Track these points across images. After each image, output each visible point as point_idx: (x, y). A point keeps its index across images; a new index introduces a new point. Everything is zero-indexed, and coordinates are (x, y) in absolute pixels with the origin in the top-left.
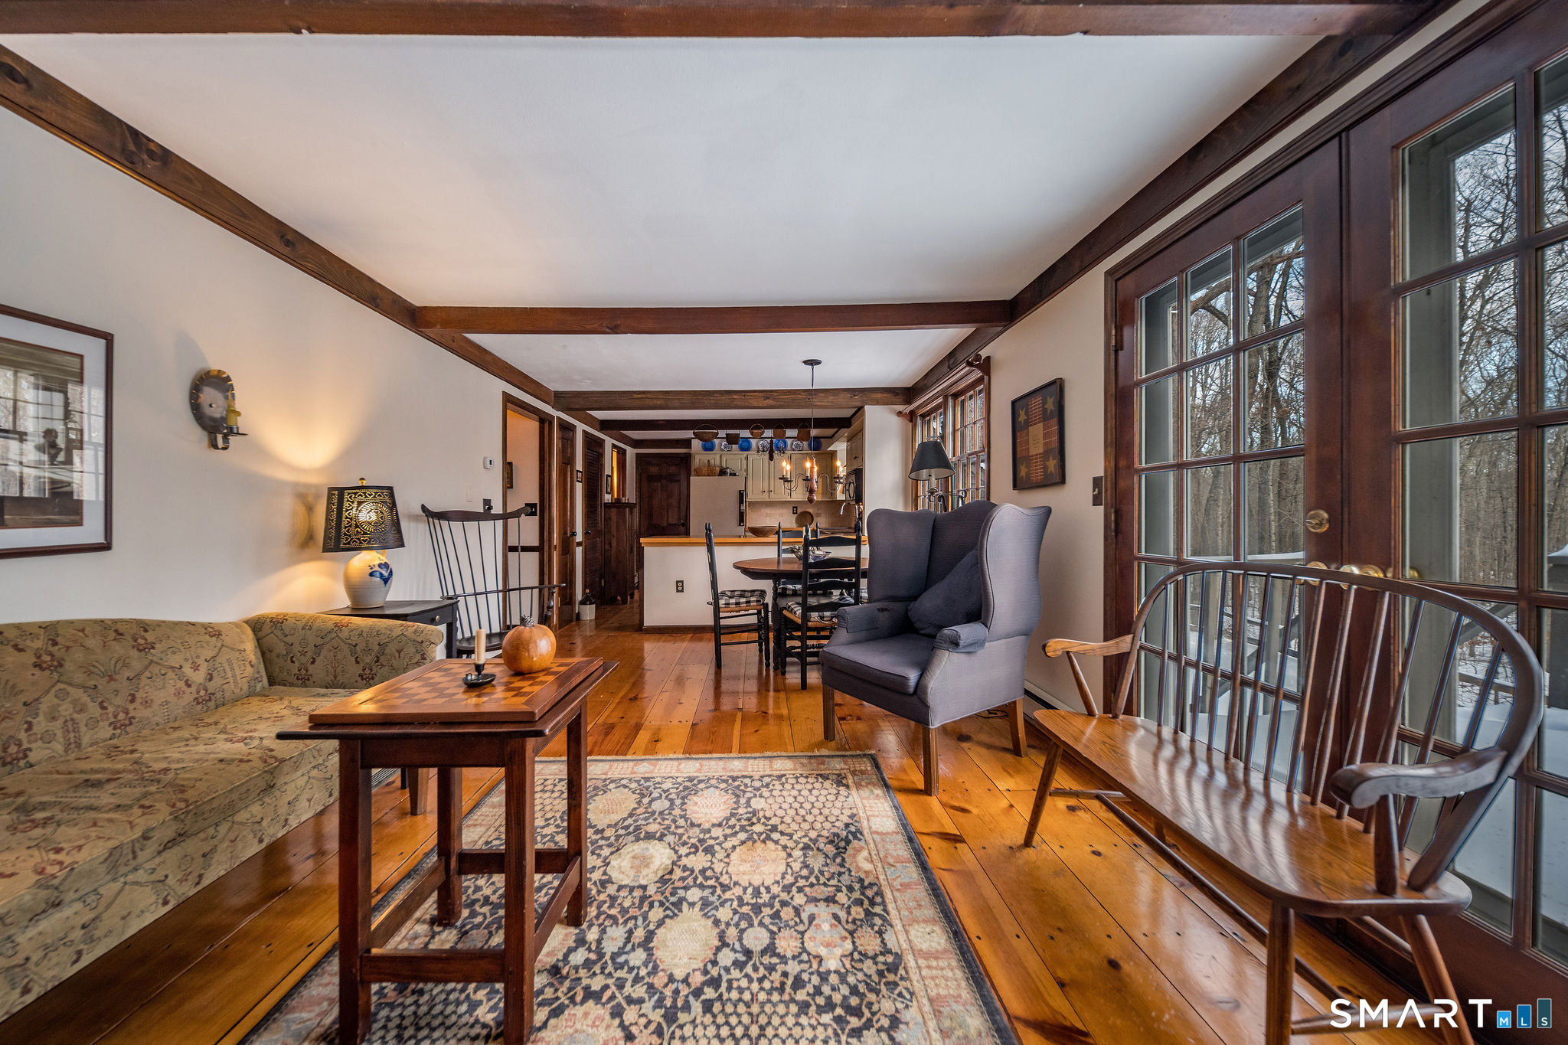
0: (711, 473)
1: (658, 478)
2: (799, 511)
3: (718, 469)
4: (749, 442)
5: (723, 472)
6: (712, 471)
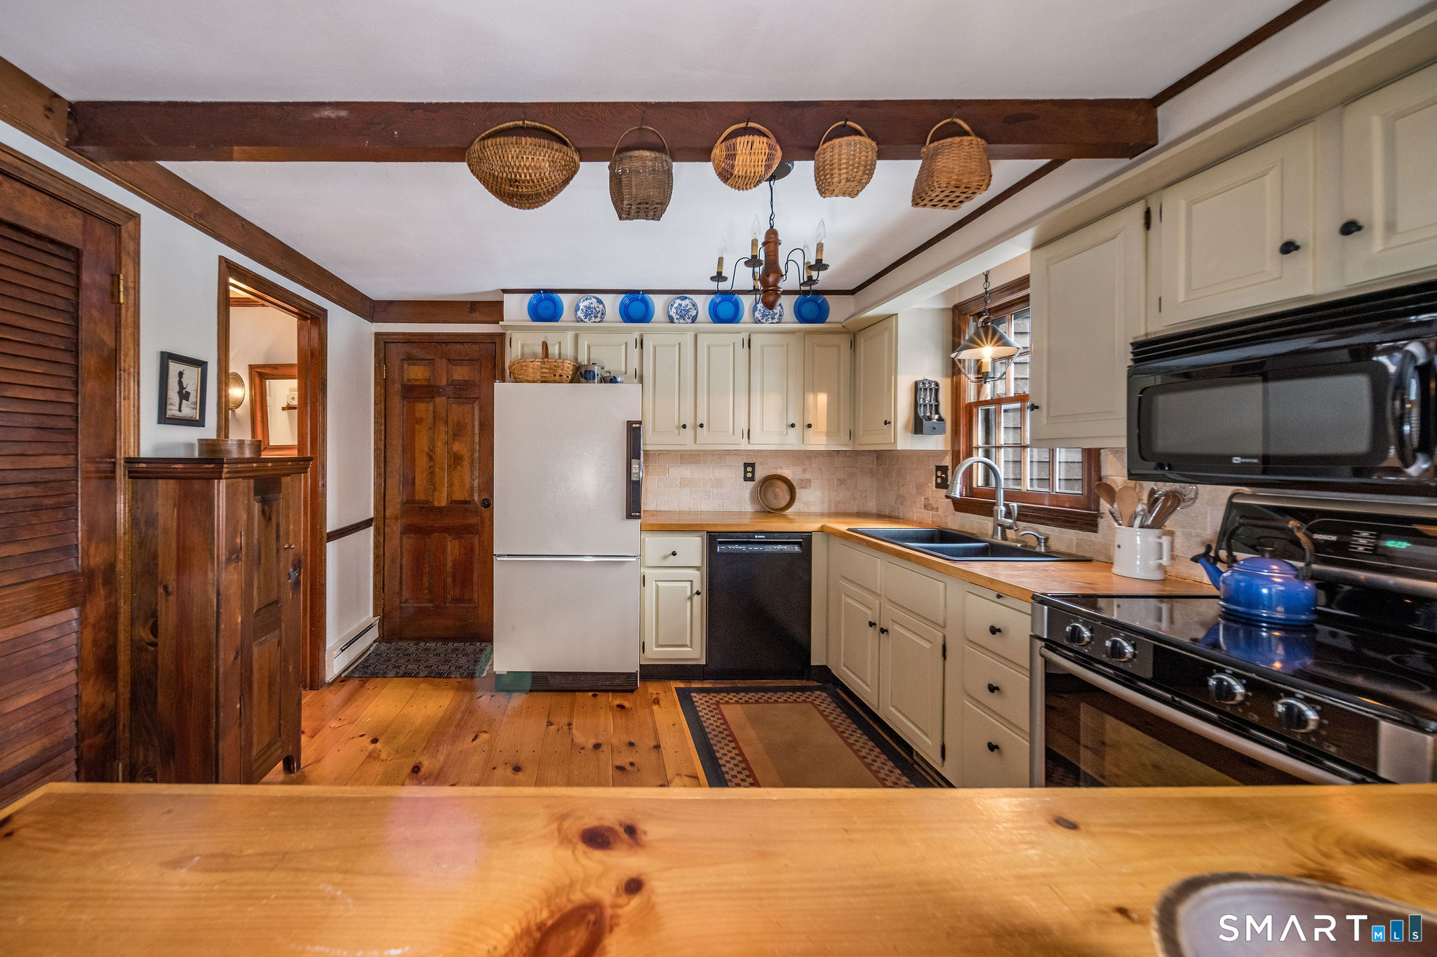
0: (550, 375)
1: (426, 392)
2: (760, 473)
3: (568, 368)
4: (646, 303)
5: (582, 374)
6: (553, 370)
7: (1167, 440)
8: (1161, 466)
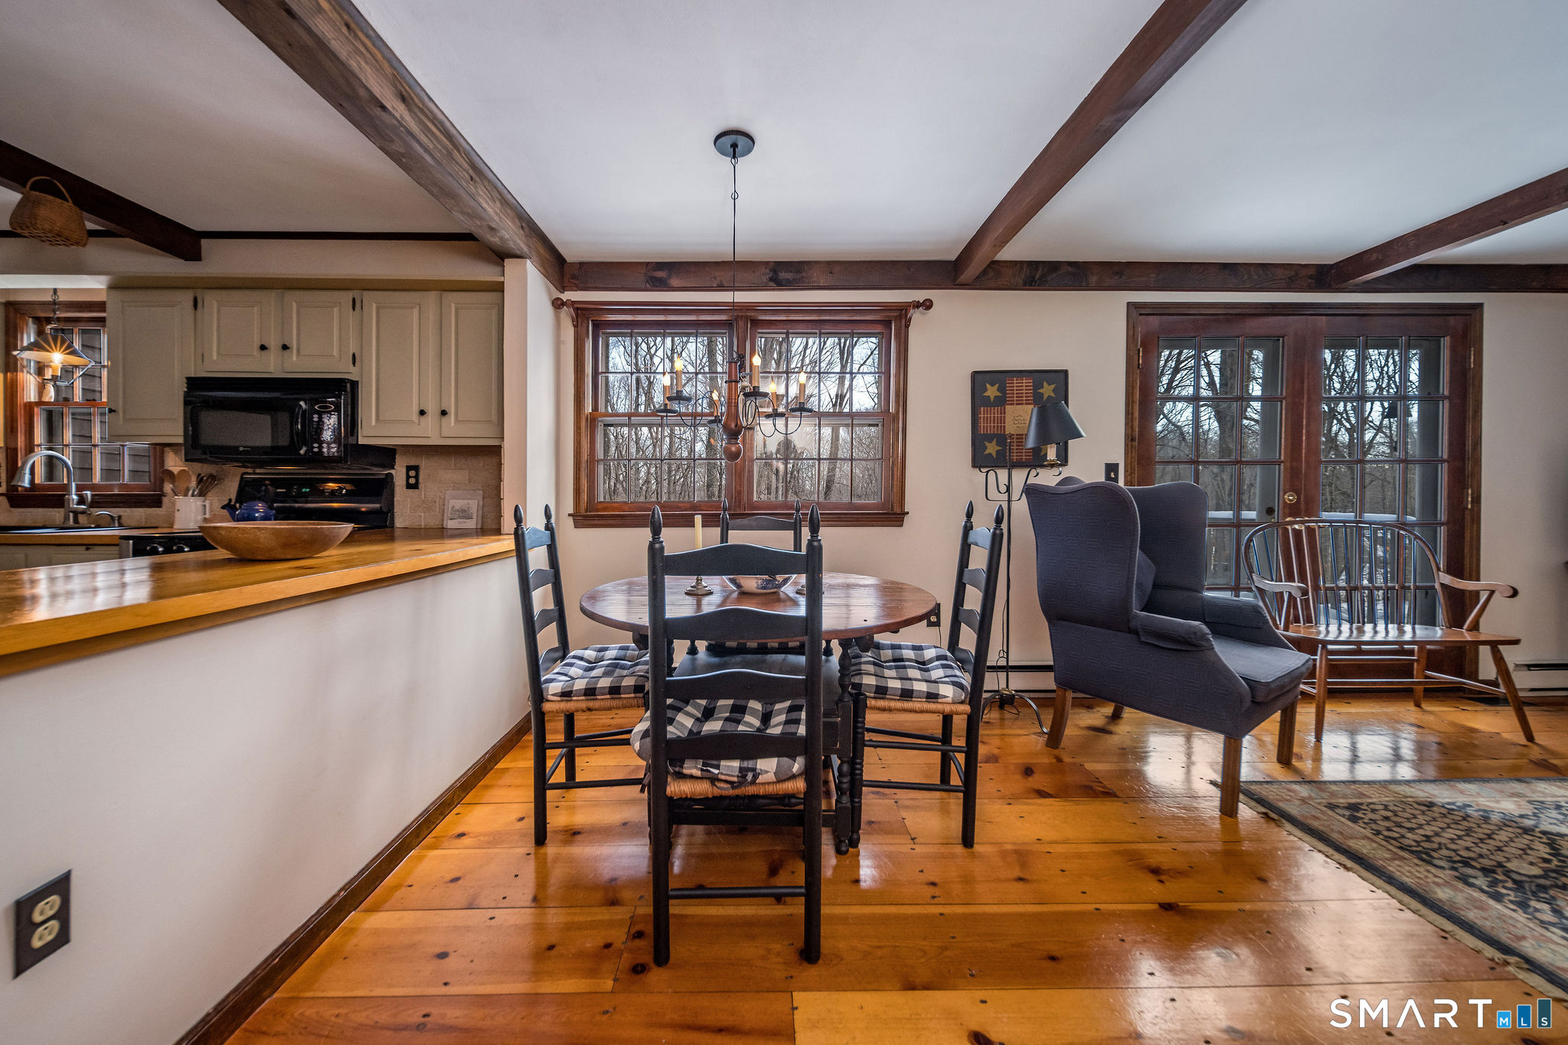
7: (208, 438)
8: (205, 453)
